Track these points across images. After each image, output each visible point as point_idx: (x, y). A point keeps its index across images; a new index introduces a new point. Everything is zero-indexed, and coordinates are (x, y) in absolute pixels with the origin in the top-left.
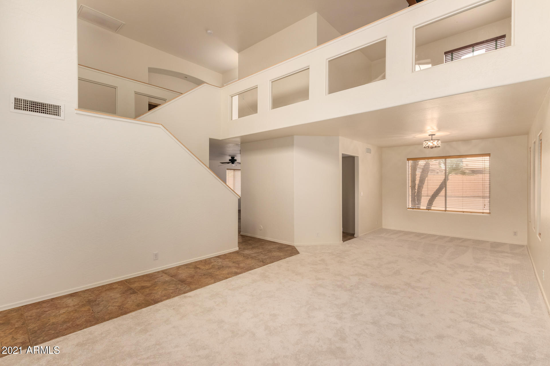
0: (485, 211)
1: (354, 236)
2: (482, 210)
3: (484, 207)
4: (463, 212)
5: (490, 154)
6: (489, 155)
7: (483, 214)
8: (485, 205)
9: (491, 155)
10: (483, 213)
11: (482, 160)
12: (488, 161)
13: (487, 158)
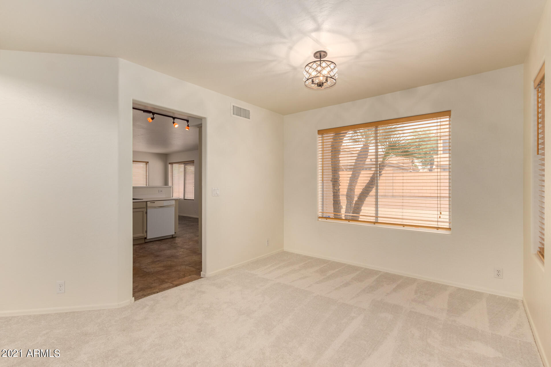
0: (441, 225)
1: (200, 275)
2: (436, 223)
3: (440, 217)
4: (404, 225)
5: (450, 111)
6: (447, 113)
7: (438, 230)
8: (441, 213)
9: (452, 113)
10: (438, 228)
11: (436, 124)
12: (448, 126)
13: (445, 120)
